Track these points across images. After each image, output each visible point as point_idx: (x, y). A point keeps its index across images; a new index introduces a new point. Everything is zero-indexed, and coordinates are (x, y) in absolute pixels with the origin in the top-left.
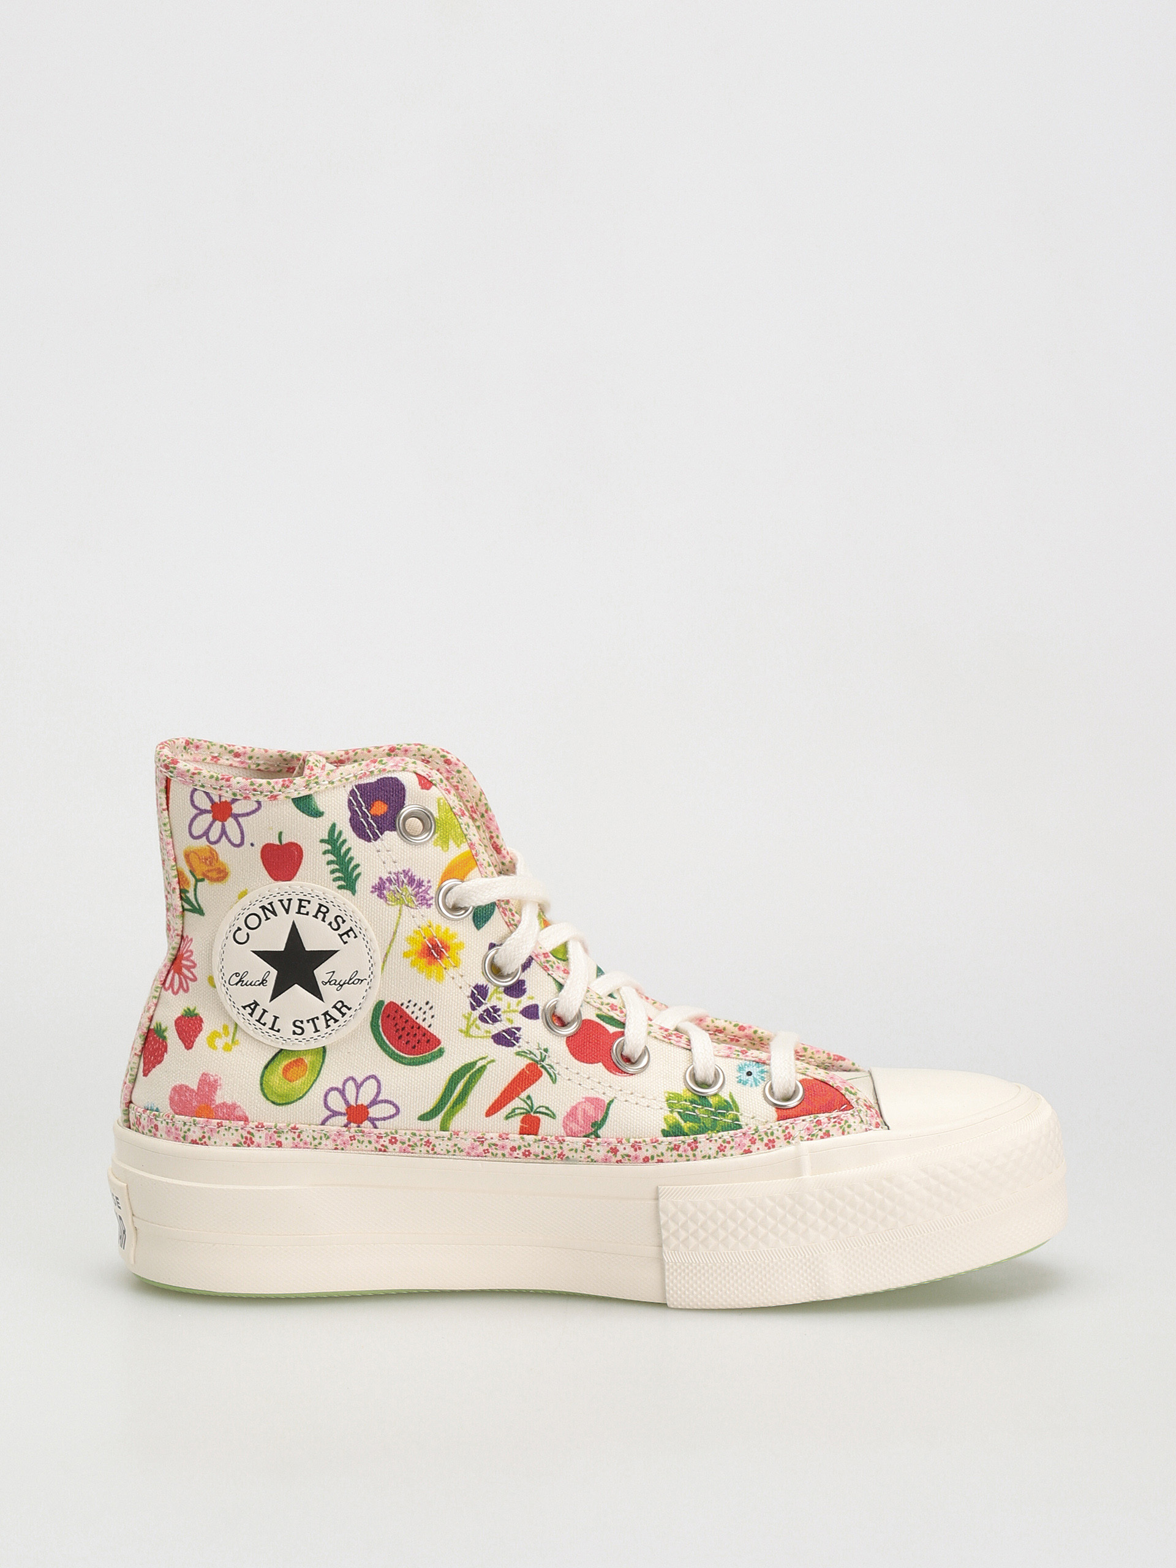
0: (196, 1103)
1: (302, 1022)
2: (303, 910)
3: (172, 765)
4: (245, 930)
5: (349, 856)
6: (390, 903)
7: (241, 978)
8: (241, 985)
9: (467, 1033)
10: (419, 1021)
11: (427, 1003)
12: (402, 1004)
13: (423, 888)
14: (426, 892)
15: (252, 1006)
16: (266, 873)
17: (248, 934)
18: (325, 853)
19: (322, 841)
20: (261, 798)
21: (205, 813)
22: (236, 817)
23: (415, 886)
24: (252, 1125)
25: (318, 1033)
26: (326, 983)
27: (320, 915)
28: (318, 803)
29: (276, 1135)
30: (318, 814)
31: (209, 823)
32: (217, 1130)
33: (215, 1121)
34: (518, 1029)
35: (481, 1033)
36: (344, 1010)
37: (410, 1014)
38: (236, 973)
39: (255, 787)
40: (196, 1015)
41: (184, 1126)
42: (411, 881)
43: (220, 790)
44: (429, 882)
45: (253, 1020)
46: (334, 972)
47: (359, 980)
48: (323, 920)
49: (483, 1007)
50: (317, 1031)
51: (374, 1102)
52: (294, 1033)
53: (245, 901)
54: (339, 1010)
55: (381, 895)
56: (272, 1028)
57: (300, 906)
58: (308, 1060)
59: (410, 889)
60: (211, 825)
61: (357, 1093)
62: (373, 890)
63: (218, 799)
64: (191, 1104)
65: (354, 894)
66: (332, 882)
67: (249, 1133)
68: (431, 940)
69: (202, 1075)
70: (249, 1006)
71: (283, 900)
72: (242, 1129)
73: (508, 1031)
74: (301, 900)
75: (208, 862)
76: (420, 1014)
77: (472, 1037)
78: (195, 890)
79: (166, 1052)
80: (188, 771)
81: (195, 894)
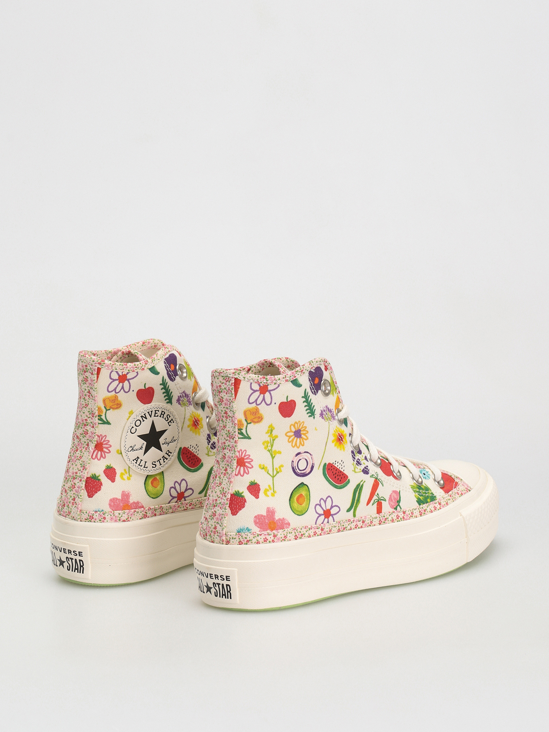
0: (122, 505)
1: (155, 462)
2: (156, 415)
3: (103, 362)
4: (135, 427)
5: (169, 389)
6: (182, 406)
7: (133, 448)
8: (133, 451)
9: (208, 455)
10: (195, 453)
11: (196, 445)
12: (188, 447)
13: (189, 397)
14: (190, 399)
15: (137, 459)
16: (140, 402)
17: (136, 429)
18: (162, 389)
19: (161, 384)
20: (138, 370)
21: (115, 381)
22: (128, 380)
23: (187, 397)
24: (146, 509)
25: (161, 466)
26: (164, 444)
27: (162, 416)
28: (157, 369)
29: (155, 511)
30: (158, 373)
31: (117, 384)
32: (134, 514)
33: (133, 510)
35: (212, 453)
36: (169, 454)
37: (191, 451)
38: (131, 446)
39: (136, 366)
40: (112, 467)
41: (119, 515)
42: (186, 395)
43: (123, 369)
44: (190, 394)
45: (137, 465)
46: (166, 439)
47: (174, 440)
48: (163, 418)
49: (211, 443)
50: (161, 465)
51: (186, 490)
52: (153, 467)
53: (134, 416)
54: (168, 454)
55: (179, 403)
56: (144, 467)
57: (155, 413)
58: (158, 477)
59: (186, 399)
60: (118, 385)
61: (180, 487)
62: (177, 402)
63: (121, 373)
64: (120, 505)
65: (171, 404)
66: (165, 401)
67: (145, 512)
68: (194, 418)
69: (122, 492)
70: (135, 459)
71: (149, 412)
72: (143, 511)
74: (155, 411)
75: (113, 401)
76: (194, 450)
77: (210, 456)
78: (105, 414)
79: (102, 485)
80: (111, 364)
81: (106, 416)
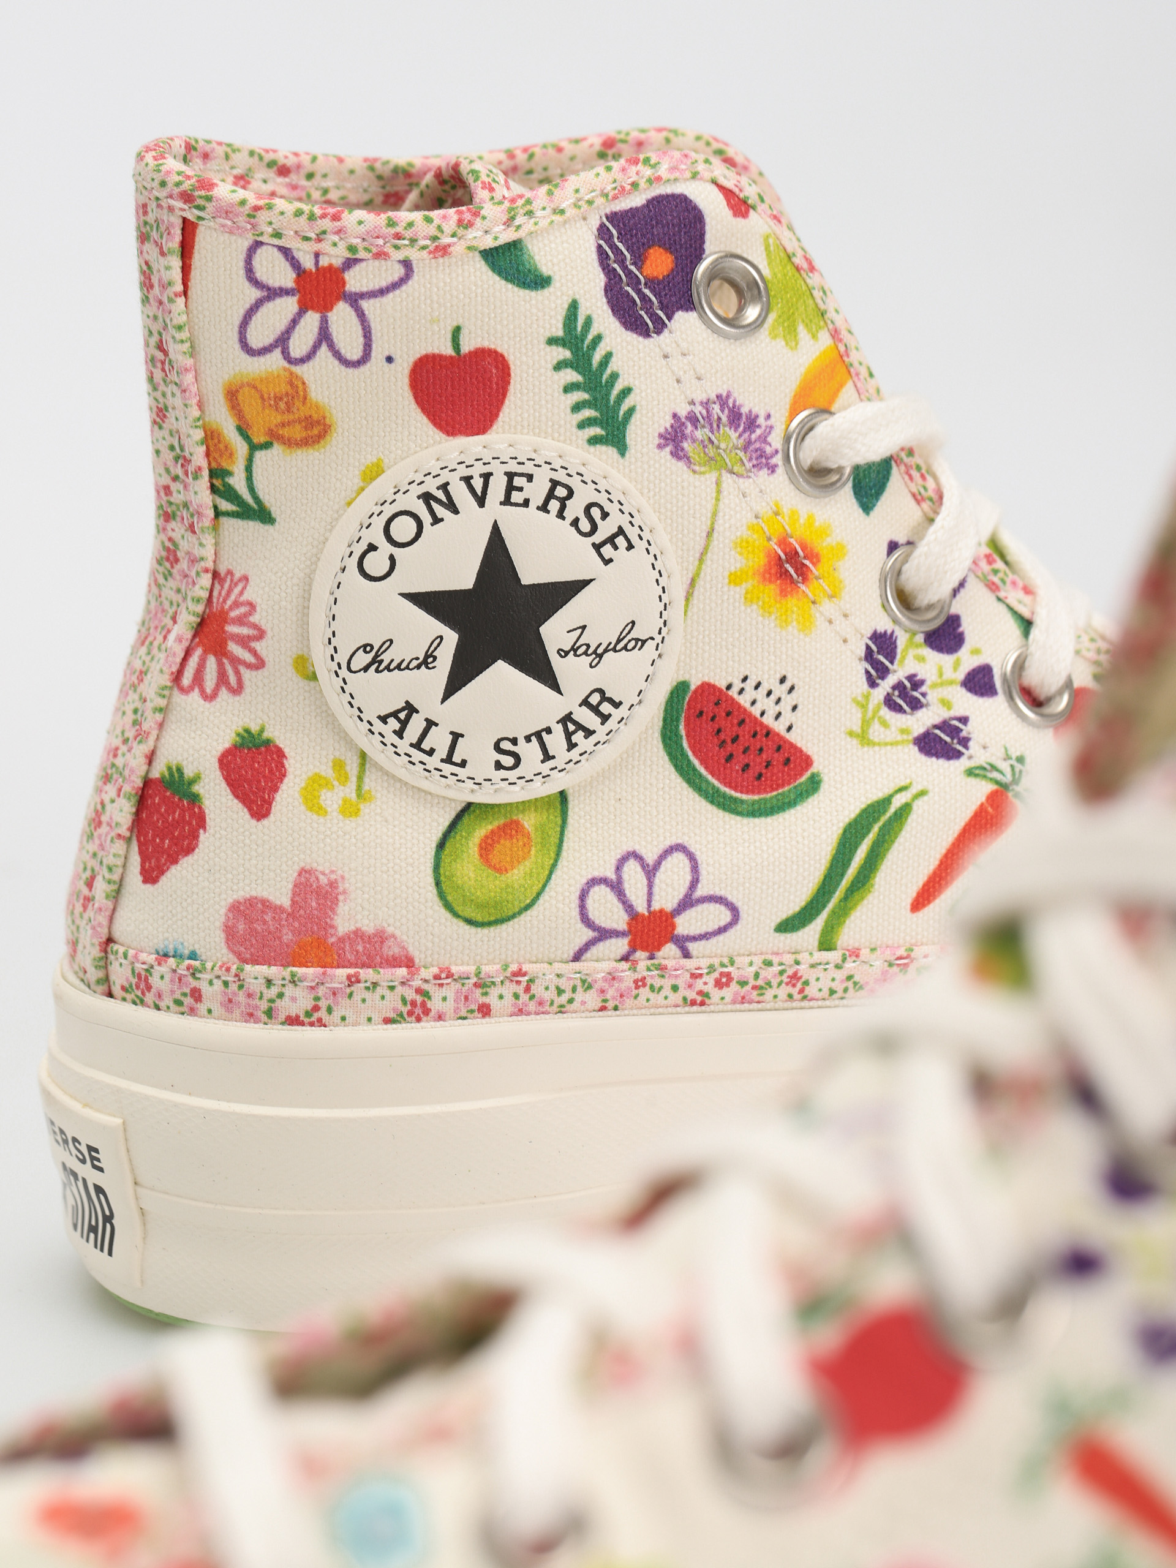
0: (290, 937)
1: (514, 741)
2: (516, 497)
3: (203, 193)
4: (385, 548)
5: (608, 371)
6: (697, 468)
7: (377, 656)
8: (377, 671)
9: (863, 737)
10: (768, 720)
11: (783, 680)
12: (729, 687)
13: (758, 432)
14: (764, 439)
15: (402, 716)
16: (425, 420)
17: (392, 558)
18: (559, 366)
19: (552, 341)
20: (413, 254)
21: (281, 296)
22: (354, 300)
23: (741, 428)
24: (425, 973)
25: (551, 764)
26: (567, 653)
27: (554, 505)
28: (537, 258)
29: (479, 991)
30: (539, 282)
31: (290, 317)
32: (348, 990)
33: (342, 973)
34: (964, 720)
35: (892, 735)
36: (606, 708)
37: (747, 705)
38: (365, 646)
39: (399, 229)
40: (268, 743)
41: (268, 987)
42: (735, 416)
43: (319, 240)
44: (768, 416)
45: (404, 745)
46: (584, 628)
47: (637, 640)
48: (561, 515)
49: (891, 680)
50: (547, 757)
51: (687, 902)
52: (499, 766)
53: (382, 487)
54: (595, 709)
55: (678, 454)
56: (448, 760)
57: (510, 488)
58: (529, 821)
59: (734, 435)
60: (294, 322)
61: (650, 886)
62: (662, 441)
63: (313, 261)
64: (280, 938)
65: (623, 455)
66: (575, 430)
67: (419, 991)
68: (783, 542)
69: (300, 874)
70: (395, 714)
71: (471, 477)
72: (403, 983)
73: (944, 726)
74: (510, 476)
75: (282, 405)
76: (768, 704)
77: (874, 744)
78: (249, 469)
79: (205, 829)
80: (243, 203)
81: (249, 478)
